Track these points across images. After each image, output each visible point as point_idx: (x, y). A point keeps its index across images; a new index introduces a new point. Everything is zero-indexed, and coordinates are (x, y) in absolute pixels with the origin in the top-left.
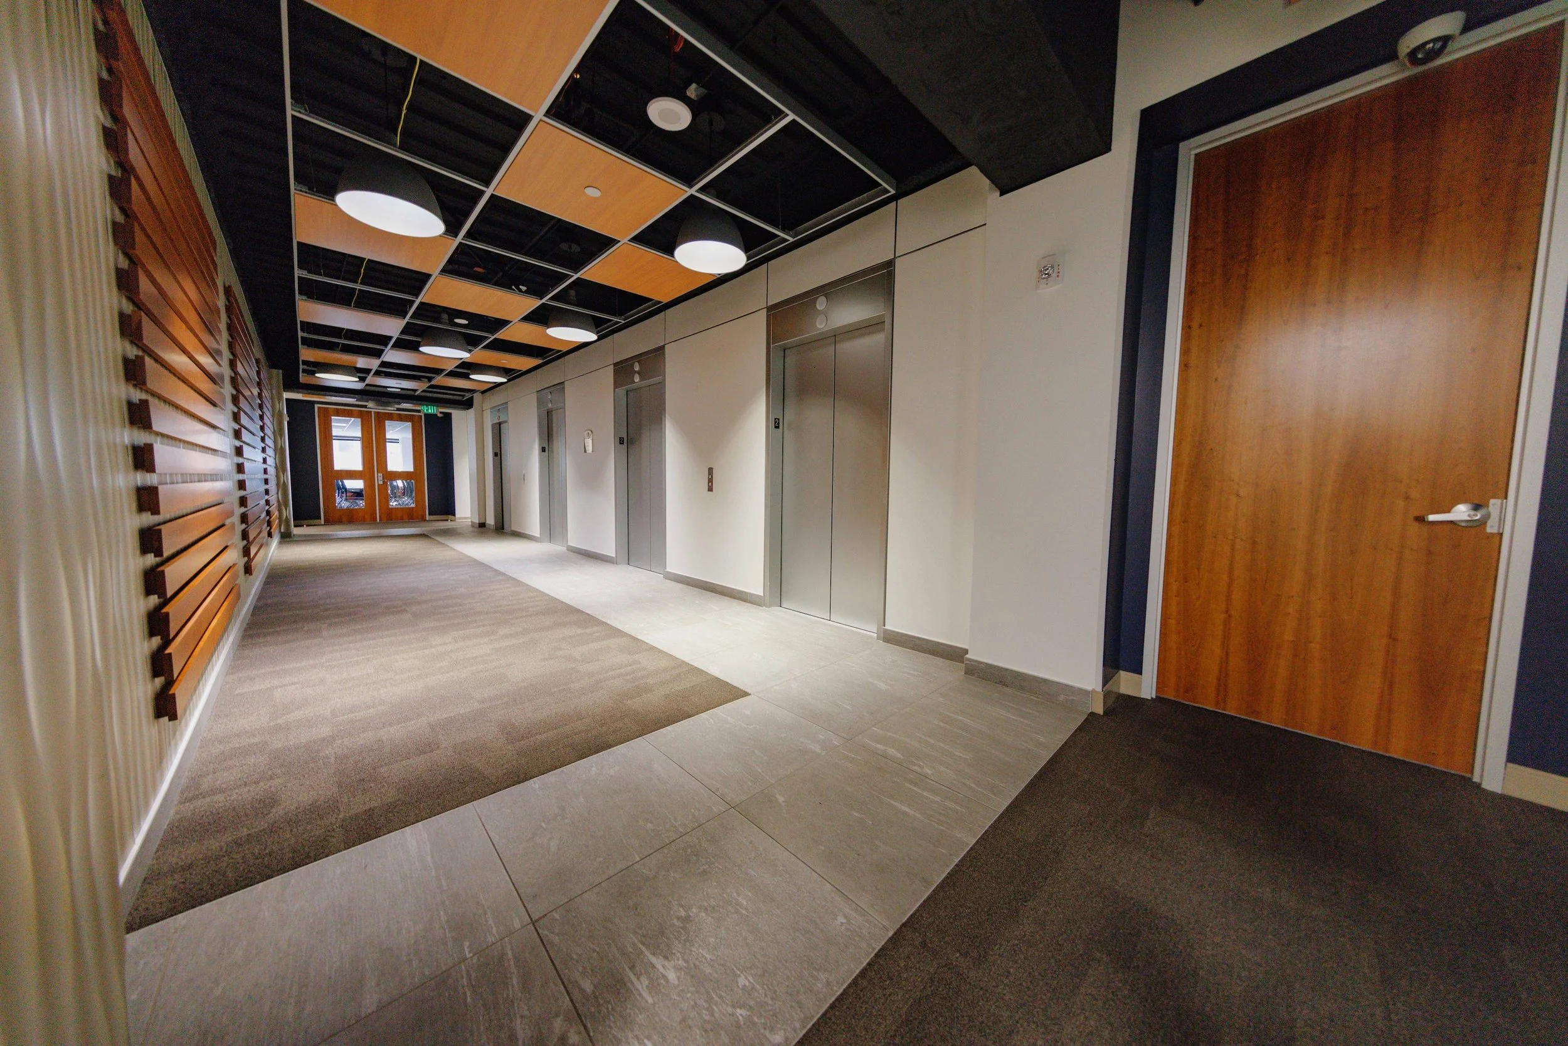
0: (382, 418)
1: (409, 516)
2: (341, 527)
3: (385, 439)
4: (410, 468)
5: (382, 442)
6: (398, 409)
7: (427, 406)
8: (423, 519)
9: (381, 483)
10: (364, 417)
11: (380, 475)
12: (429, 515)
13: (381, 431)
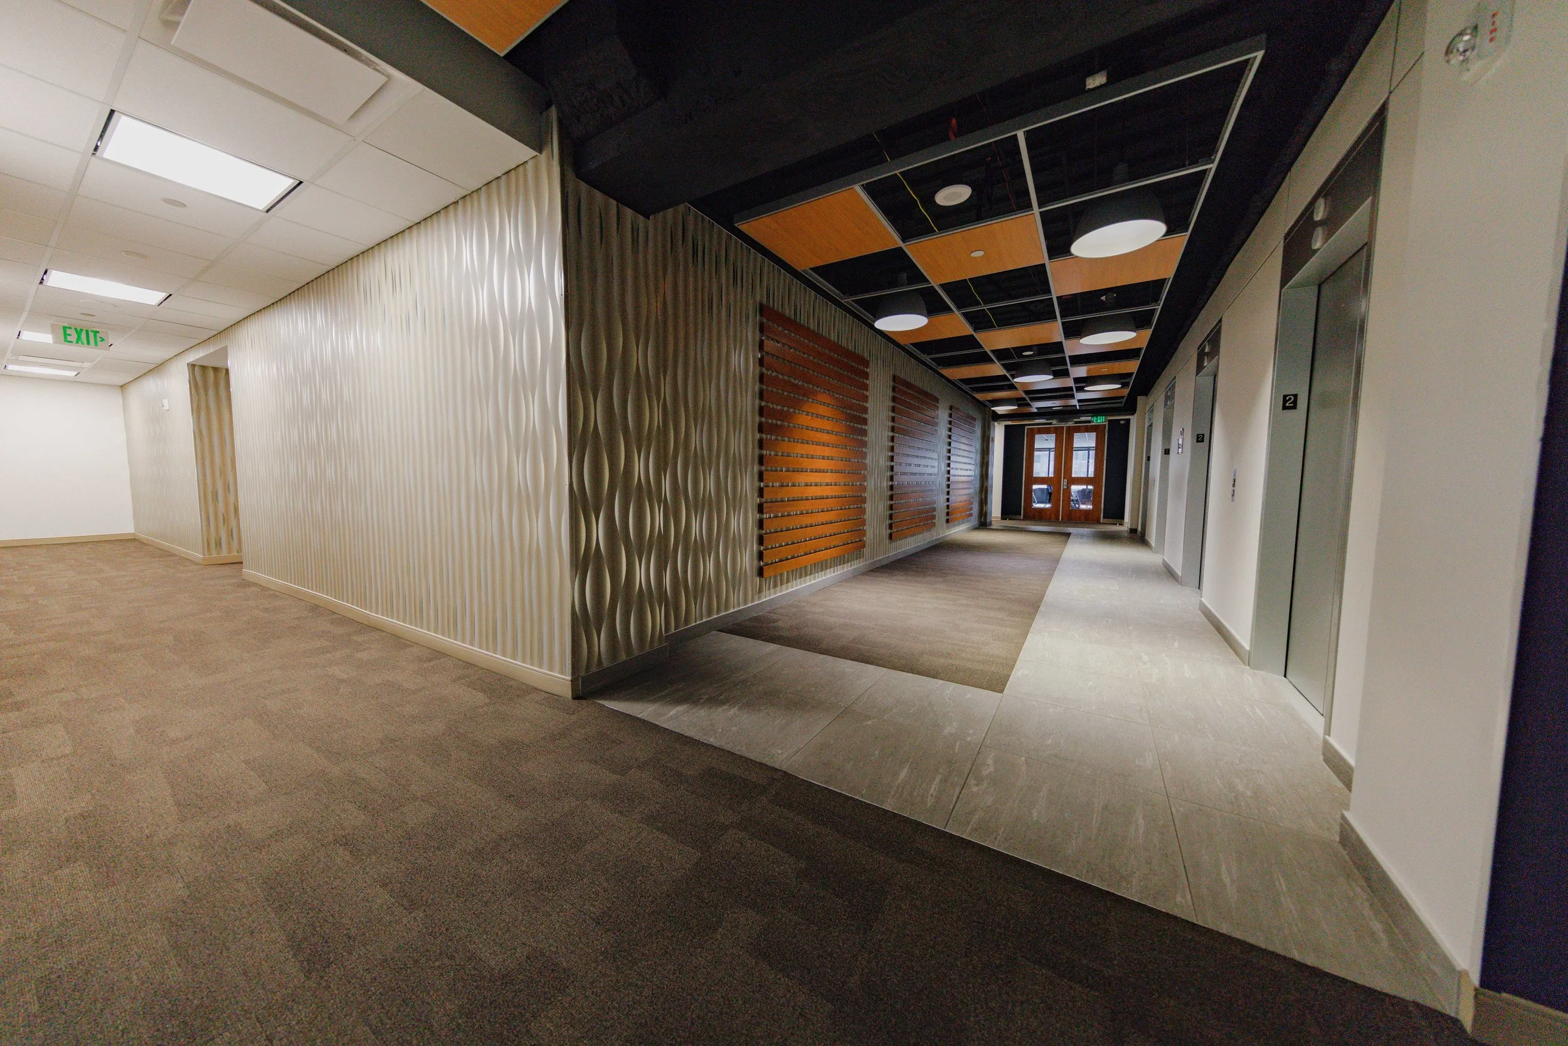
0: (1071, 431)
1: (1086, 519)
2: (1032, 522)
3: (1072, 447)
4: (1091, 474)
5: (1070, 449)
6: (1076, 423)
7: (1097, 417)
8: (1098, 522)
9: (1065, 487)
10: (1058, 431)
11: (1066, 480)
12: (1104, 518)
13: (1070, 440)
